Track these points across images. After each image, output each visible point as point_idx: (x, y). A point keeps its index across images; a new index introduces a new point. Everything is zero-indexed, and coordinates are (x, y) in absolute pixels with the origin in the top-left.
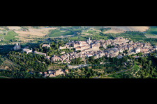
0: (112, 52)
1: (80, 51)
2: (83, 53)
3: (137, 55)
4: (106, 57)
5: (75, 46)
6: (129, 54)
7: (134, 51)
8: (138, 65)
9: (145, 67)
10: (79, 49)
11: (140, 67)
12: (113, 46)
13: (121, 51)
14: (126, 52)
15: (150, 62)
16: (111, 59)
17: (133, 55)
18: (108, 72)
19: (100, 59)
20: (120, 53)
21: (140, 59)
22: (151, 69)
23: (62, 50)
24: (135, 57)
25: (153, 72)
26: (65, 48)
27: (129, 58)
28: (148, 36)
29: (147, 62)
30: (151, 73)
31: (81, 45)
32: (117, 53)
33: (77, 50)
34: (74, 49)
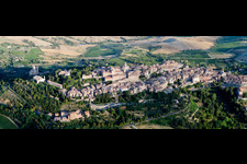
0: (157, 83)
1: (111, 82)
2: (115, 85)
3: (195, 86)
4: (147, 92)
5: (105, 74)
6: (183, 86)
7: (191, 80)
8: (196, 101)
9: (206, 105)
10: (110, 79)
11: (200, 104)
12: (160, 75)
13: (172, 82)
14: (178, 82)
15: (215, 96)
16: (155, 95)
17: (189, 87)
18: (150, 116)
19: (139, 95)
20: (169, 84)
21: (199, 93)
22: (216, 108)
23: (86, 81)
24: (193, 89)
25: (219, 112)
26: (90, 77)
27: (183, 92)
28: (213, 56)
29: (210, 97)
30: (215, 115)
31: (113, 73)
32: (165, 86)
33: (106, 80)
34: (103, 79)
